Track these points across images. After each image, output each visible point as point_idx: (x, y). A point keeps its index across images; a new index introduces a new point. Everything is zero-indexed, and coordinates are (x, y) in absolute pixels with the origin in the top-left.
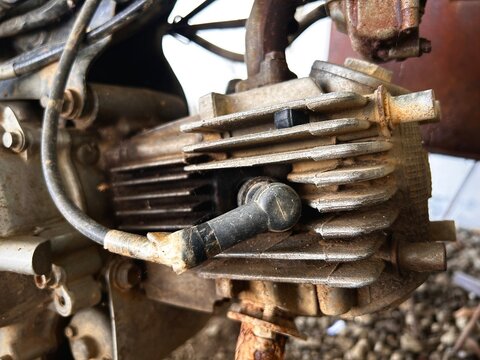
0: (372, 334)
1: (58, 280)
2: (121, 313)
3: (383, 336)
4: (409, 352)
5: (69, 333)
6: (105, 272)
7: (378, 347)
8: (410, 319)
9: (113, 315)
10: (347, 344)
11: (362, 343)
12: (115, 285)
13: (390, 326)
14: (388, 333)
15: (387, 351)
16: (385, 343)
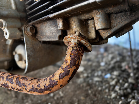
0: (119, 78)
1: (4, 25)
2: (28, 43)
3: (123, 78)
4: (131, 83)
5: (14, 53)
6: (22, 28)
7: (121, 81)
8: (132, 75)
9: (25, 43)
10: (110, 80)
11: (116, 80)
12: (26, 33)
13: (125, 76)
14: (124, 78)
15: (123, 83)
16: (123, 81)
